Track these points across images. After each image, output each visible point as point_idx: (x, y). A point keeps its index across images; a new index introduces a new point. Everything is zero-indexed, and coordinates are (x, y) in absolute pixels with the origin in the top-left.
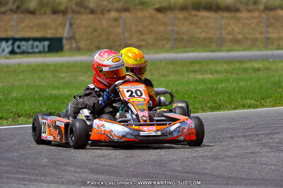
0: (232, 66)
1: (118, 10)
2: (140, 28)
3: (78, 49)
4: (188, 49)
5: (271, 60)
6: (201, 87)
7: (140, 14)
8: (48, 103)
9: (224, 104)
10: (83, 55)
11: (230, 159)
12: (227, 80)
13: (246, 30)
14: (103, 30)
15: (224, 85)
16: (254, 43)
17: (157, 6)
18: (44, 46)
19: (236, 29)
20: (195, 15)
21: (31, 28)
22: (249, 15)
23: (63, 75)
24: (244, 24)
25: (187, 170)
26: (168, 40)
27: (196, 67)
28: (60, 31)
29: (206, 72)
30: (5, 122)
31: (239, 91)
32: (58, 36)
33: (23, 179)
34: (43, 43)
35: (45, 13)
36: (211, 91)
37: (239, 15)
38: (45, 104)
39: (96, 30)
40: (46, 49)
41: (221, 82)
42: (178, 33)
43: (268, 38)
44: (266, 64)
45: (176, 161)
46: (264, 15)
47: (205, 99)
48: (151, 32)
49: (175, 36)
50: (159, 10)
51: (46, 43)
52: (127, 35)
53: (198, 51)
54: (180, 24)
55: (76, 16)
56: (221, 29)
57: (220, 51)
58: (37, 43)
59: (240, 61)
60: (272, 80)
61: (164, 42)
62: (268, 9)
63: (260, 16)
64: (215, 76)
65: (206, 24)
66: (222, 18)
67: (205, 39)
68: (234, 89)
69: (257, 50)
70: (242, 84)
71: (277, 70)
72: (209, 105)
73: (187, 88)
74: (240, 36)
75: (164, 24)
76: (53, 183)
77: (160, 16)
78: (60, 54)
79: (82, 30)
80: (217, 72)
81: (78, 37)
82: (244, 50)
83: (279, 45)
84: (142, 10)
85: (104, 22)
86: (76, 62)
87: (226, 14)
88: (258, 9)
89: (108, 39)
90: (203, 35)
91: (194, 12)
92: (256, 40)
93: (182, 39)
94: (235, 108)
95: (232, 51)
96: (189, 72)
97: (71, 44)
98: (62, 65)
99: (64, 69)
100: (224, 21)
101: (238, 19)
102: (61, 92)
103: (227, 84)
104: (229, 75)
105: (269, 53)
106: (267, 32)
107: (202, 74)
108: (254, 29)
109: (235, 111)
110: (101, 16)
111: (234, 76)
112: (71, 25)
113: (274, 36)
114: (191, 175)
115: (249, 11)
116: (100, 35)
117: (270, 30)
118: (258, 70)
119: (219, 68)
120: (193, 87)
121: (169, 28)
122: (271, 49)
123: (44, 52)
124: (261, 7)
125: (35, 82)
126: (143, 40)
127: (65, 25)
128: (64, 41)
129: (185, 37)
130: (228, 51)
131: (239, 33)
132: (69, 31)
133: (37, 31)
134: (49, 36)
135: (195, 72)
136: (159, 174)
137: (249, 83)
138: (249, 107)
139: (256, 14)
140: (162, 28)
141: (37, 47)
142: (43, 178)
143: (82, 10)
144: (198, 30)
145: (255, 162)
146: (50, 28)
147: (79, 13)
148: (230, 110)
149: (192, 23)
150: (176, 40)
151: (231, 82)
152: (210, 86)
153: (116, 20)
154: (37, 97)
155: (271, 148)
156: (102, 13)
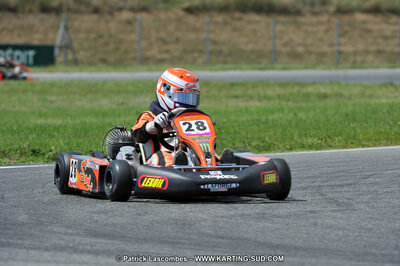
0: (289, 90)
1: (133, 10)
2: (163, 34)
3: (76, 63)
4: (228, 66)
5: (343, 83)
6: (244, 119)
7: (163, 15)
8: (30, 138)
9: (276, 143)
10: (82, 71)
11: (281, 220)
12: (281, 110)
13: (309, 41)
14: (110, 36)
15: (276, 116)
16: (320, 59)
17: (186, 4)
18: (28, 57)
19: (296, 39)
20: (240, 19)
21: (11, 31)
22: (314, 19)
23: (53, 98)
24: (306, 32)
25: (220, 233)
26: (201, 52)
27: (239, 91)
28: (51, 36)
29: (251, 97)
31: (297, 125)
32: (48, 43)
34: (26, 53)
35: (30, 11)
36: (258, 125)
37: (301, 19)
38: (27, 138)
39: (101, 36)
40: (31, 61)
41: (272, 112)
42: (215, 43)
43: (340, 53)
44: (336, 88)
45: (205, 220)
46: (335, 20)
47: (250, 136)
48: (178, 40)
49: (212, 47)
50: (189, 10)
51: (31, 53)
52: (144, 44)
53: (241, 69)
54: (218, 30)
55: (74, 17)
56: (275, 38)
57: (273, 69)
58: (18, 53)
59: (301, 84)
60: (344, 110)
61: (196, 55)
62: (341, 11)
63: (329, 21)
64: (264, 104)
65: (254, 32)
66: (277, 22)
67: (253, 51)
68: (290, 122)
69: (324, 69)
70: (302, 115)
71: (350, 97)
72: (254, 144)
73: (225, 120)
74: (300, 49)
75: (196, 30)
76: (32, 249)
77: (191, 19)
78: (51, 68)
79: (82, 36)
80: (269, 99)
81: (75, 45)
82: (306, 68)
83: (354, 62)
84: (166, 10)
85: (112, 25)
86: (72, 81)
87: (282, 18)
88: (327, 12)
89: (117, 49)
90: (250, 47)
91: (237, 15)
92: (323, 55)
93: (220, 52)
94: (291, 149)
95: (289, 69)
96: (229, 97)
97: (66, 55)
98: (52, 85)
99: (55, 89)
100: (279, 28)
101: (298, 25)
102: (50, 121)
103: (281, 115)
104: (284, 103)
105: (341, 72)
106: (340, 44)
107: (247, 101)
108: (321, 40)
109: (291, 153)
110: (109, 17)
111: (290, 104)
112: (66, 28)
113: (348, 49)
114: (225, 241)
115: (315, 14)
116: (107, 44)
117: (343, 40)
118: (325, 96)
119: (270, 92)
120: (233, 118)
121: (204, 35)
122: (343, 68)
123: (28, 65)
124: (332, 9)
125: (14, 106)
126: (167, 52)
127: (58, 28)
128: (57, 52)
129: (225, 49)
130: (284, 69)
131: (299, 45)
132: (63, 37)
133: (19, 36)
134: (36, 42)
135: (236, 97)
136: (181, 239)
137: (311, 114)
138: (310, 147)
139: (324, 18)
140: (193, 36)
141: (18, 58)
142: (20, 242)
143: (83, 8)
144: (243, 40)
145: (316, 224)
146: (37, 32)
147: (77, 12)
148: (283, 151)
149: (235, 29)
150: (211, 52)
151: (286, 112)
152: (256, 117)
153: (129, 23)
154: (15, 128)
155: (339, 204)
156: (111, 13)
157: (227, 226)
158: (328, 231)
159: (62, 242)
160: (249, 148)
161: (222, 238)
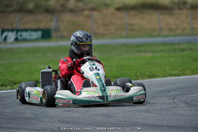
5: (193, 43)
8: (35, 75)
13: (178, 22)
22: (180, 12)
25: (126, 120)
27: (141, 48)
29: (148, 52)
30: (4, 88)
33: (12, 128)
40: (40, 36)
41: (157, 59)
42: (131, 25)
43: (193, 28)
44: (190, 46)
45: (119, 114)
48: (112, 24)
50: (119, 9)
51: (40, 33)
59: (172, 44)
62: (193, 7)
63: (187, 13)
70: (172, 59)
72: (146, 74)
74: (173, 27)
75: (121, 19)
76: (31, 130)
80: (156, 52)
94: (165, 77)
98: (49, 48)
100: (162, 17)
106: (192, 23)
112: (57, 20)
117: (194, 22)
118: (183, 50)
119: (156, 49)
124: (188, 6)
131: (173, 24)
135: (140, 51)
138: (175, 75)
141: (34, 35)
142: (25, 127)
148: (161, 78)
153: (88, 16)
157: (129, 116)
158: (180, 117)
159: (47, 126)
160: (144, 76)
161: (127, 122)
